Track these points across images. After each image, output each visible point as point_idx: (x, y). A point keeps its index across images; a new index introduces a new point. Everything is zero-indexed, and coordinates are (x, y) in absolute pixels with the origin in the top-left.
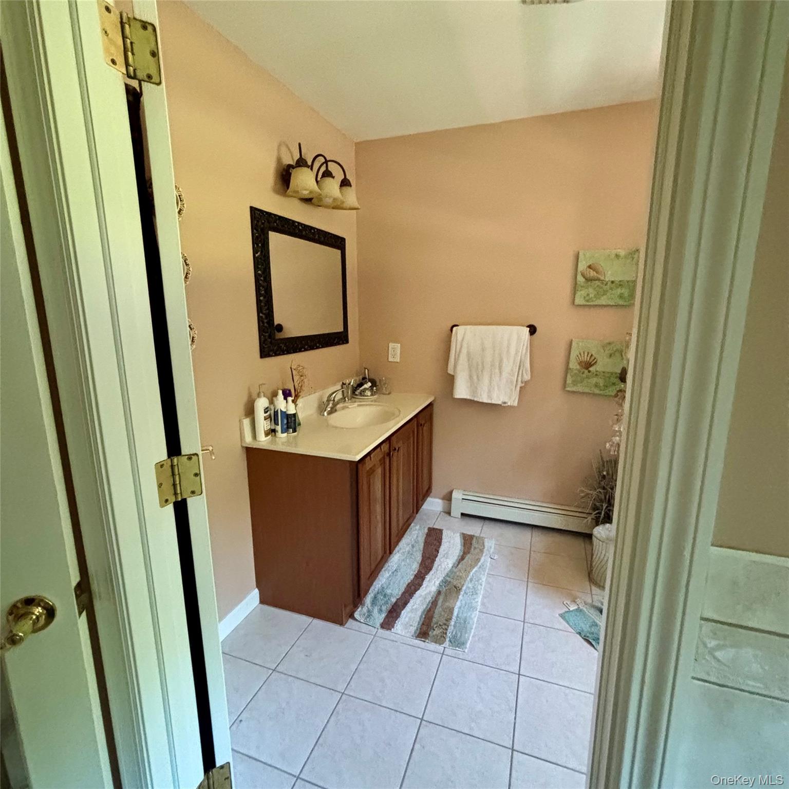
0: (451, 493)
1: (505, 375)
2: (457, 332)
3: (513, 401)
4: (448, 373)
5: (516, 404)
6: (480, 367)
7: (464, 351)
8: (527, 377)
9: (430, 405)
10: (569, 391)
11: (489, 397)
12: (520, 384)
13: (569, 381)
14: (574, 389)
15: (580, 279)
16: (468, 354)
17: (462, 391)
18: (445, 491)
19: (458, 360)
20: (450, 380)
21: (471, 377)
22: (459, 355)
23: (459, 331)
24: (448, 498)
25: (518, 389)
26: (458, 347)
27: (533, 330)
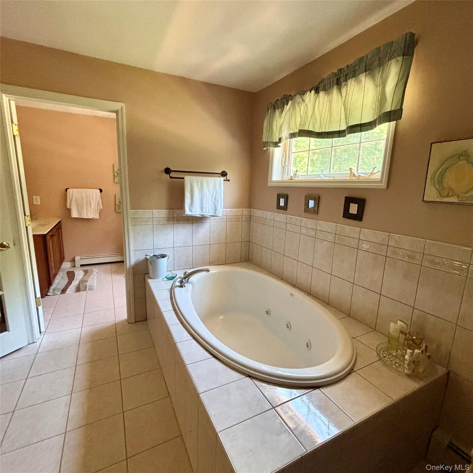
0: (74, 258)
1: (93, 207)
2: (69, 191)
3: (97, 217)
4: (67, 208)
5: (98, 218)
6: (82, 204)
7: (74, 199)
8: (101, 208)
9: (60, 222)
10: (117, 212)
11: (87, 215)
12: (99, 210)
13: (117, 209)
14: (118, 211)
15: (116, 174)
16: (76, 200)
17: (75, 214)
18: (72, 257)
19: (71, 202)
20: (69, 210)
21: (78, 209)
22: (71, 201)
23: (70, 191)
24: (73, 260)
25: (98, 212)
26: (71, 197)
27: (101, 191)
